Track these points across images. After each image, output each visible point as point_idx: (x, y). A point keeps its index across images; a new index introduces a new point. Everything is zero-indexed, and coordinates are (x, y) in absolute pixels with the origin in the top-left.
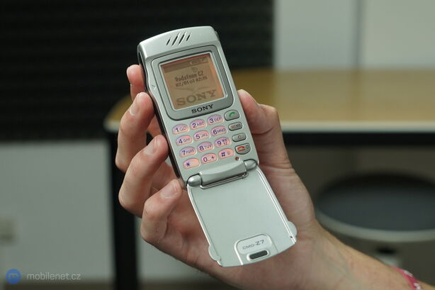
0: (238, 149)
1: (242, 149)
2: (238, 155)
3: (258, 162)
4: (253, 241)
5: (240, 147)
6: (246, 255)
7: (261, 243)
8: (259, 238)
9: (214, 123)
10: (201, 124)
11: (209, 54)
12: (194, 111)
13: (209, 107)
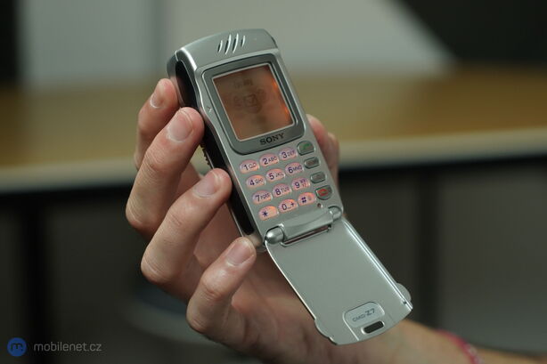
0: (319, 192)
1: (323, 192)
2: (320, 201)
3: (342, 209)
4: (362, 311)
5: (321, 189)
6: (360, 327)
7: (371, 312)
8: (368, 307)
9: (288, 157)
10: (273, 159)
11: (267, 66)
12: (263, 141)
13: (279, 137)
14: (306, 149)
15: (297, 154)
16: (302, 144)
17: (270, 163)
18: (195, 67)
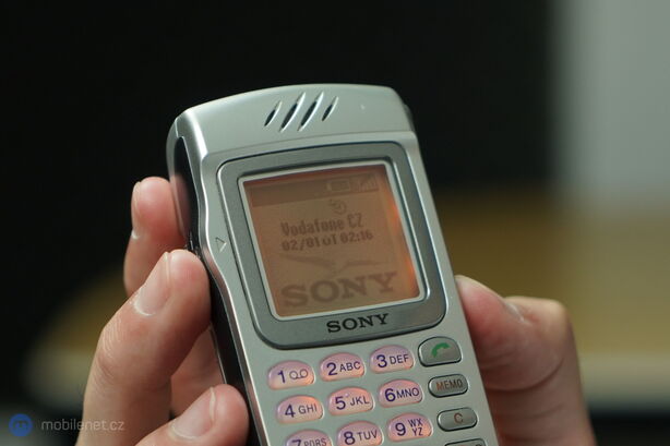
9: (390, 366)
10: (350, 367)
11: (383, 167)
12: (332, 325)
13: (376, 321)
14: (442, 355)
15: (415, 362)
16: (434, 343)
17: (342, 374)
18: (203, 151)
